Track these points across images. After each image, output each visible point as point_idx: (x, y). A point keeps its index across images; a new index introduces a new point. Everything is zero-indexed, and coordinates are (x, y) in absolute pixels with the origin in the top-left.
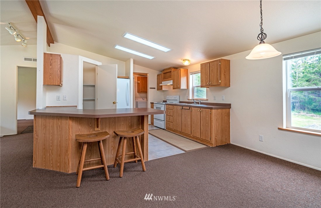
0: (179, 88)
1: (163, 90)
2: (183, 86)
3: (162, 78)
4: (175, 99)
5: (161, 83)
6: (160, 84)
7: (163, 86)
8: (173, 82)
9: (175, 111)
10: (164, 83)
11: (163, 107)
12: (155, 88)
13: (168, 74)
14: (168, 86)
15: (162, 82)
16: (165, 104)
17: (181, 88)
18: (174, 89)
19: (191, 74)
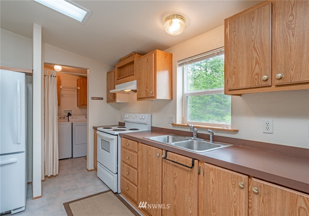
0: (153, 97)
1: (117, 102)
2: (162, 93)
3: (116, 78)
4: (142, 121)
5: (114, 88)
6: (112, 89)
7: (117, 95)
8: (139, 84)
9: (142, 156)
10: (118, 88)
11: (115, 140)
12: (102, 99)
13: (127, 69)
14: (128, 93)
15: (116, 86)
16: (120, 134)
17: (157, 98)
18: (139, 99)
19: (180, 65)
